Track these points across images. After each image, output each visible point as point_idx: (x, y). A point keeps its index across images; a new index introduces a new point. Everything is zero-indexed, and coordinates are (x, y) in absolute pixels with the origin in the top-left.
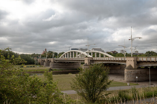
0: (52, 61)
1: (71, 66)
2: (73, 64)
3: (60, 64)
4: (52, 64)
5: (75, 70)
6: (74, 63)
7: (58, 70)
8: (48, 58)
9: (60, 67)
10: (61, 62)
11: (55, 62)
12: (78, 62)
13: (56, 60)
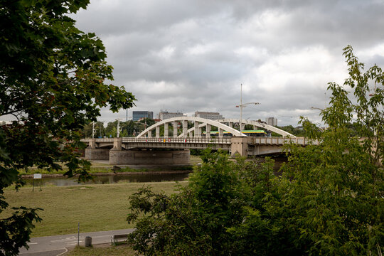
0: (116, 145)
1: (165, 161)
2: (171, 155)
3: (137, 155)
4: (115, 153)
5: (180, 172)
6: (175, 152)
7: (134, 169)
8: (97, 137)
9: (137, 161)
10: (139, 149)
11: (123, 149)
12: (183, 150)
13: (126, 144)
